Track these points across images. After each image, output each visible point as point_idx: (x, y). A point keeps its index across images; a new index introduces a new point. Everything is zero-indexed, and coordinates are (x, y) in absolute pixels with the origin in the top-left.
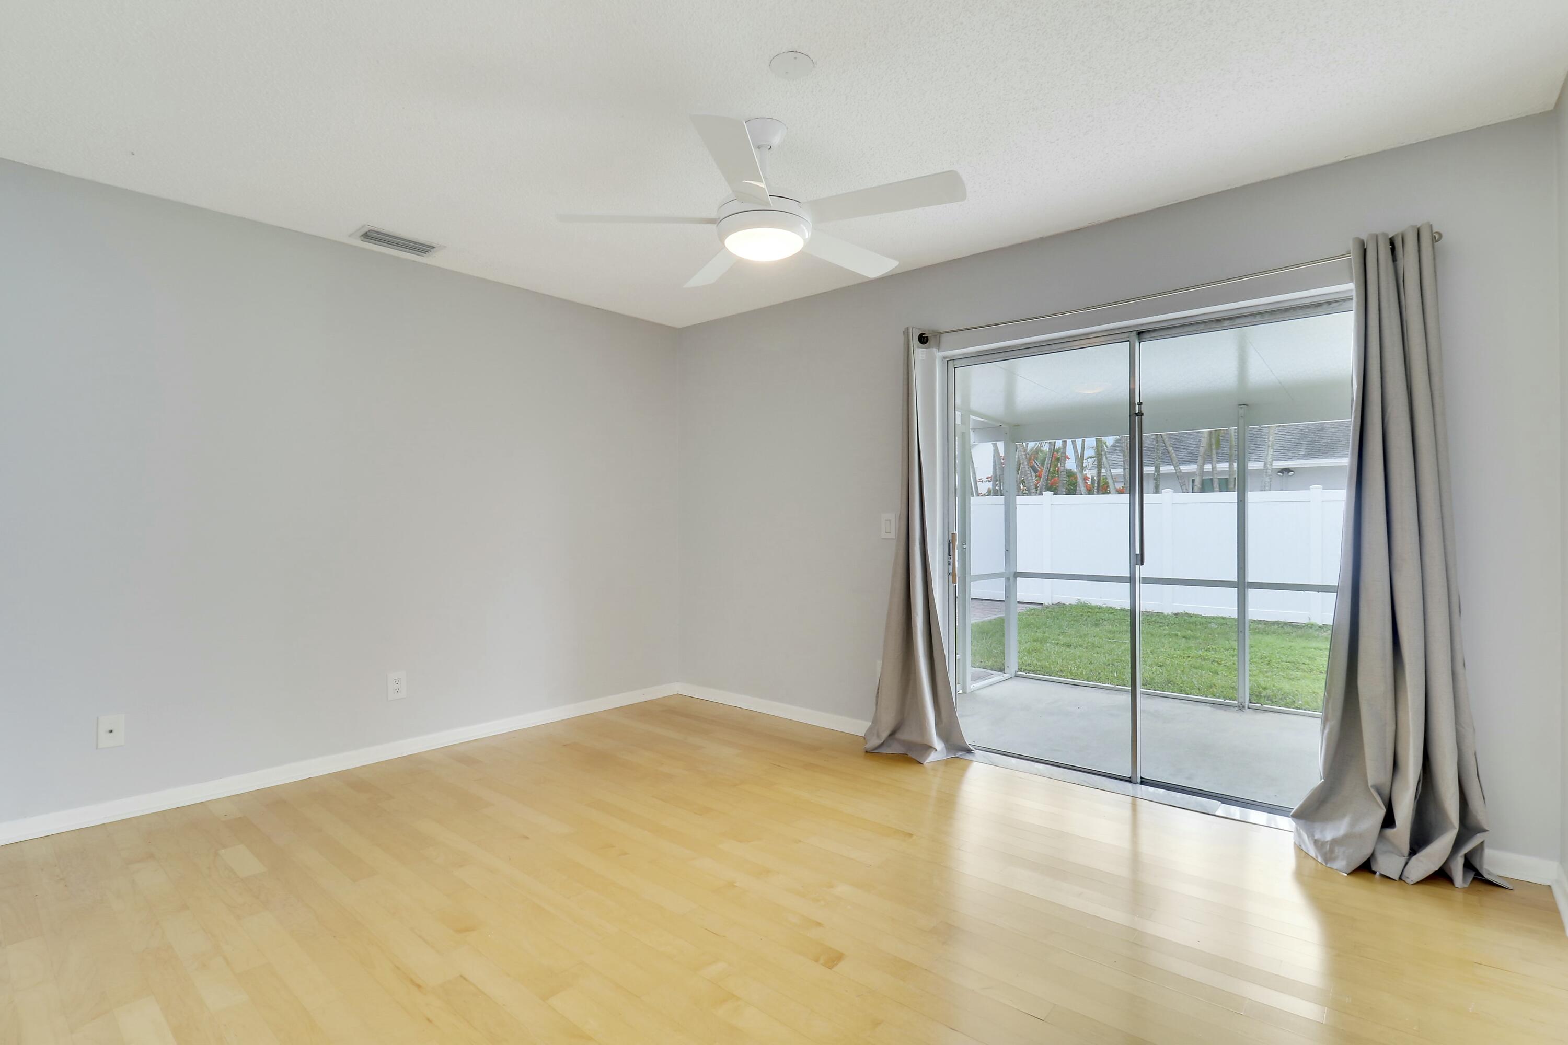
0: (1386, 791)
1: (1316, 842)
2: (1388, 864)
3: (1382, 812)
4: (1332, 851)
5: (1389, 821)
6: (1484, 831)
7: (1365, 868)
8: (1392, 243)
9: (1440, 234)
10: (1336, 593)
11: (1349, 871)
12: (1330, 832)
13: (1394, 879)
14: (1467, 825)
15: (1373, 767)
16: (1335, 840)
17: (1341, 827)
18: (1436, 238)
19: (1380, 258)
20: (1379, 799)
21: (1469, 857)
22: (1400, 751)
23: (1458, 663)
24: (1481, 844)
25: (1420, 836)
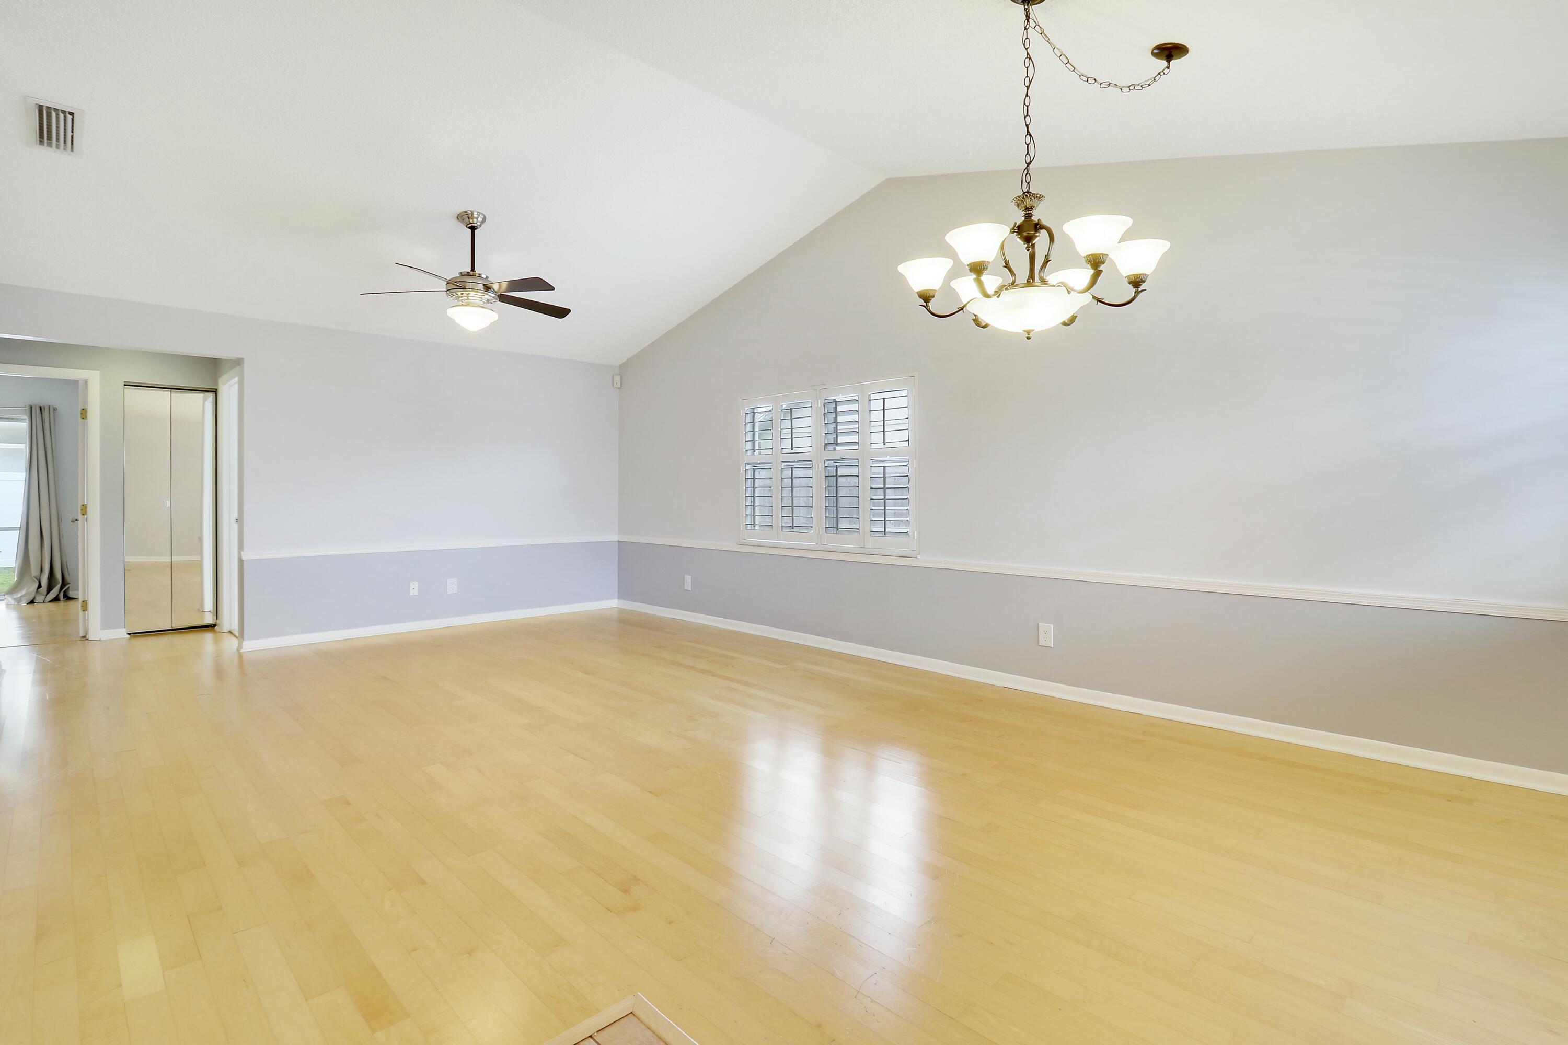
0: (39, 578)
1: (15, 599)
2: (40, 599)
3: (38, 584)
4: (20, 600)
5: (40, 586)
6: (70, 584)
7: (32, 602)
8: (41, 408)
9: (57, 411)
10: (19, 531)
11: (28, 603)
12: (19, 595)
13: (41, 603)
14: (64, 583)
15: (34, 571)
16: (21, 596)
17: (23, 592)
18: (55, 409)
19: (36, 412)
20: (36, 581)
21: (65, 592)
22: (43, 565)
23: (61, 536)
24: (68, 588)
25: (49, 589)
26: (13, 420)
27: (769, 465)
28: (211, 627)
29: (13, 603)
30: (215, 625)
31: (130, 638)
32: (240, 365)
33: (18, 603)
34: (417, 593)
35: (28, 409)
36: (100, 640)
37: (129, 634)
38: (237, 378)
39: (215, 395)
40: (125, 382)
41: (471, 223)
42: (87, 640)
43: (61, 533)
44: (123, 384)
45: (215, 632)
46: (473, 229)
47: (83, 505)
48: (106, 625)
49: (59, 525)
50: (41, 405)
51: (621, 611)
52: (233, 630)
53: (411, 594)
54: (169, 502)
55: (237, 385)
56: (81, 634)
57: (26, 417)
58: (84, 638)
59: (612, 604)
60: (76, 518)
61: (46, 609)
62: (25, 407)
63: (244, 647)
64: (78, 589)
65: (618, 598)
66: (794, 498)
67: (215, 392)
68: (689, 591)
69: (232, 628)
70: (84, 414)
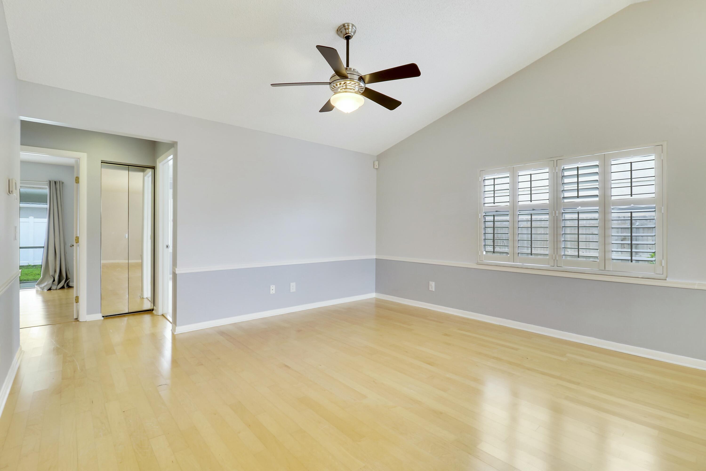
0: (54, 276)
1: (40, 288)
2: (54, 287)
3: (53, 279)
4: (44, 288)
5: (54, 281)
6: (70, 279)
7: (50, 289)
8: (55, 182)
9: (63, 182)
11: (47, 290)
12: (43, 285)
13: (55, 290)
14: (67, 279)
15: (51, 272)
16: (44, 286)
17: (45, 284)
18: (63, 183)
19: (53, 184)
20: (52, 277)
21: (67, 283)
22: (56, 268)
23: (66, 252)
24: (69, 281)
25: (59, 282)
26: (41, 189)
27: (507, 213)
28: (150, 311)
29: (40, 290)
30: (153, 310)
31: (104, 319)
32: (174, 147)
33: (42, 290)
34: (274, 292)
35: (48, 182)
36: (86, 321)
37: (103, 317)
38: (172, 155)
39: (153, 170)
40: (101, 160)
41: (347, 34)
42: (78, 321)
43: (65, 252)
44: (101, 162)
45: (153, 315)
46: (348, 38)
47: (77, 237)
48: (90, 312)
49: (64, 247)
50: (55, 181)
51: (377, 300)
52: (164, 314)
53: (271, 293)
54: (127, 235)
55: (172, 160)
56: (75, 317)
57: (47, 187)
58: (77, 319)
59: (373, 295)
60: (73, 244)
61: (57, 294)
62: (47, 182)
63: (176, 331)
64: (73, 282)
65: (375, 292)
66: (533, 235)
67: (153, 168)
68: (433, 291)
69: (164, 313)
70: (77, 180)
